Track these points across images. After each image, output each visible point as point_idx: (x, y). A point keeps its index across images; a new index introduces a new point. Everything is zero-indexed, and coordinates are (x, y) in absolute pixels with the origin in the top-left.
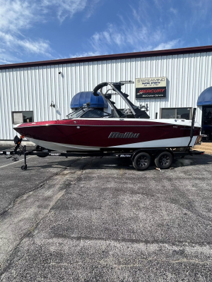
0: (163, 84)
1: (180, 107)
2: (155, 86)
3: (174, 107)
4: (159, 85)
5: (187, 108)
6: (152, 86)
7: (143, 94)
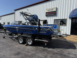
0: (55, 10)
1: (61, 19)
2: (52, 11)
3: (59, 19)
4: (53, 11)
5: (64, 19)
6: (51, 11)
7: (48, 14)
